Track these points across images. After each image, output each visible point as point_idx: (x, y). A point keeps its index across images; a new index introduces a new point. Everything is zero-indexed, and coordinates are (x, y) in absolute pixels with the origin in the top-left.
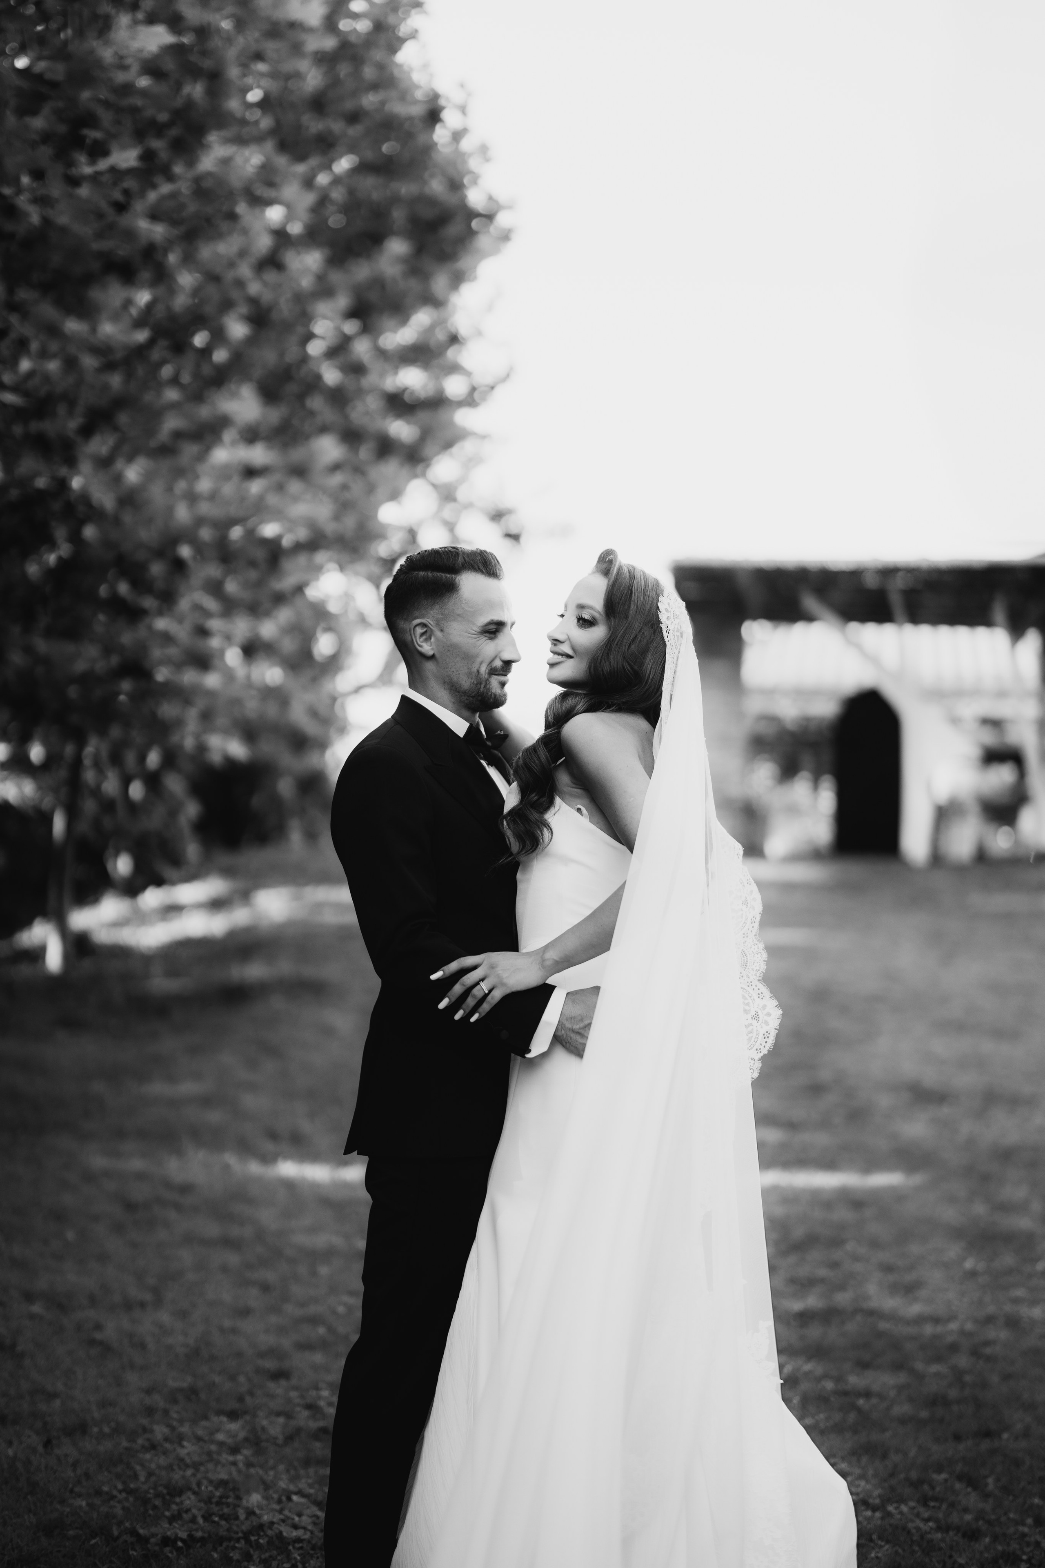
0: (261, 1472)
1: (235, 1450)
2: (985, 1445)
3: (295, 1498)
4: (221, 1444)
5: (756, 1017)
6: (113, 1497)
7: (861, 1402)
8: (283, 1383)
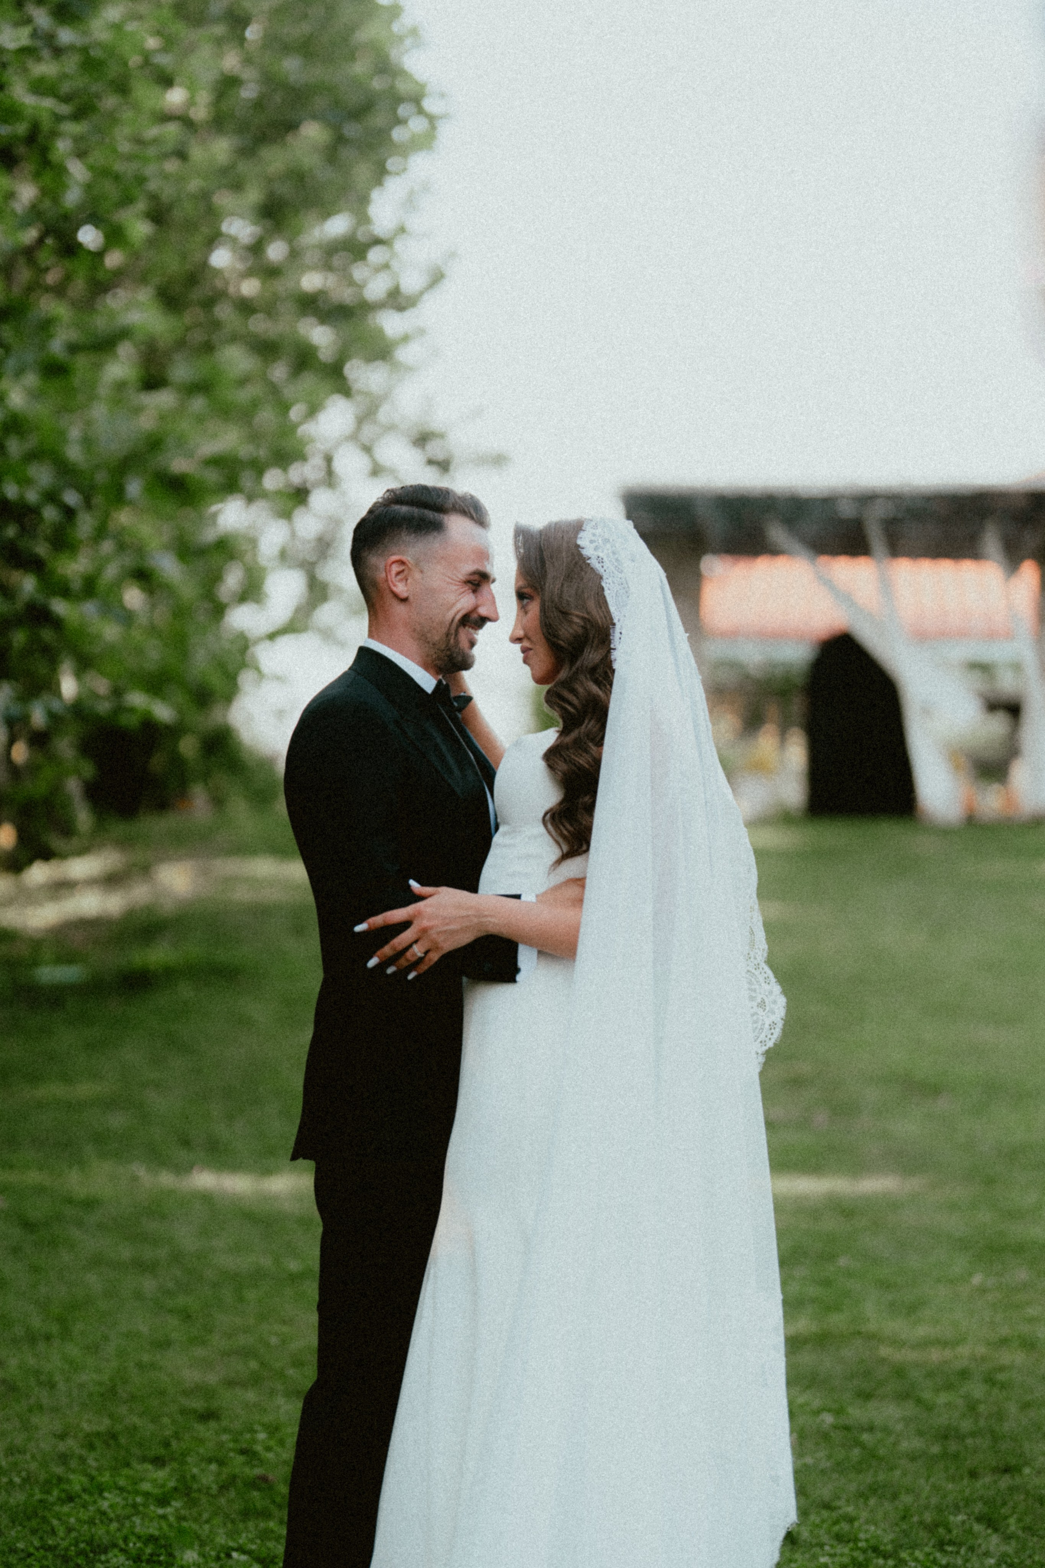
0: (195, 1526)
1: (163, 1501)
2: (1005, 1482)
3: (235, 1555)
4: (147, 1495)
5: (762, 1005)
6: (30, 1555)
7: (865, 1437)
8: (213, 1424)
